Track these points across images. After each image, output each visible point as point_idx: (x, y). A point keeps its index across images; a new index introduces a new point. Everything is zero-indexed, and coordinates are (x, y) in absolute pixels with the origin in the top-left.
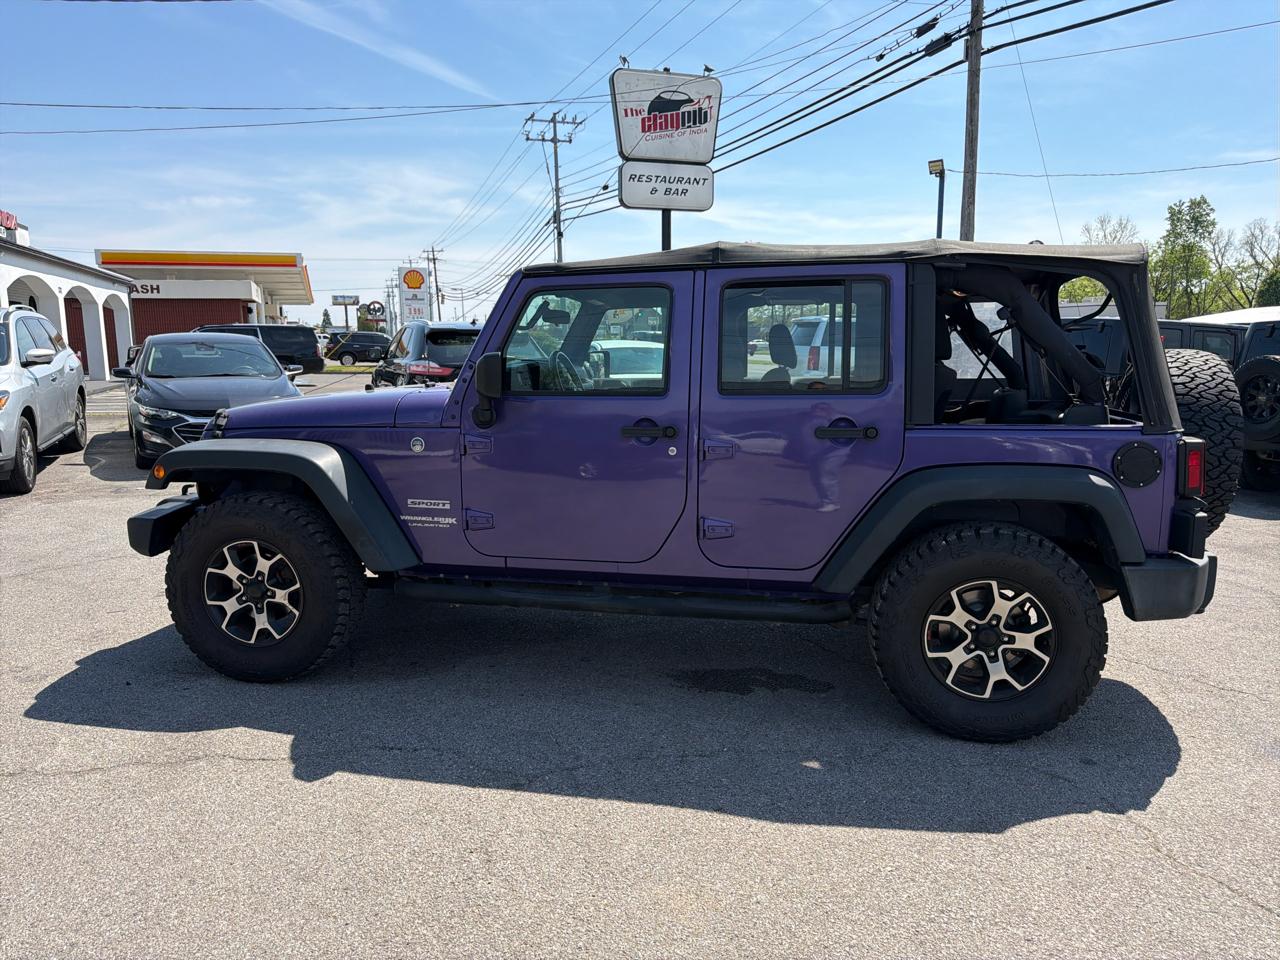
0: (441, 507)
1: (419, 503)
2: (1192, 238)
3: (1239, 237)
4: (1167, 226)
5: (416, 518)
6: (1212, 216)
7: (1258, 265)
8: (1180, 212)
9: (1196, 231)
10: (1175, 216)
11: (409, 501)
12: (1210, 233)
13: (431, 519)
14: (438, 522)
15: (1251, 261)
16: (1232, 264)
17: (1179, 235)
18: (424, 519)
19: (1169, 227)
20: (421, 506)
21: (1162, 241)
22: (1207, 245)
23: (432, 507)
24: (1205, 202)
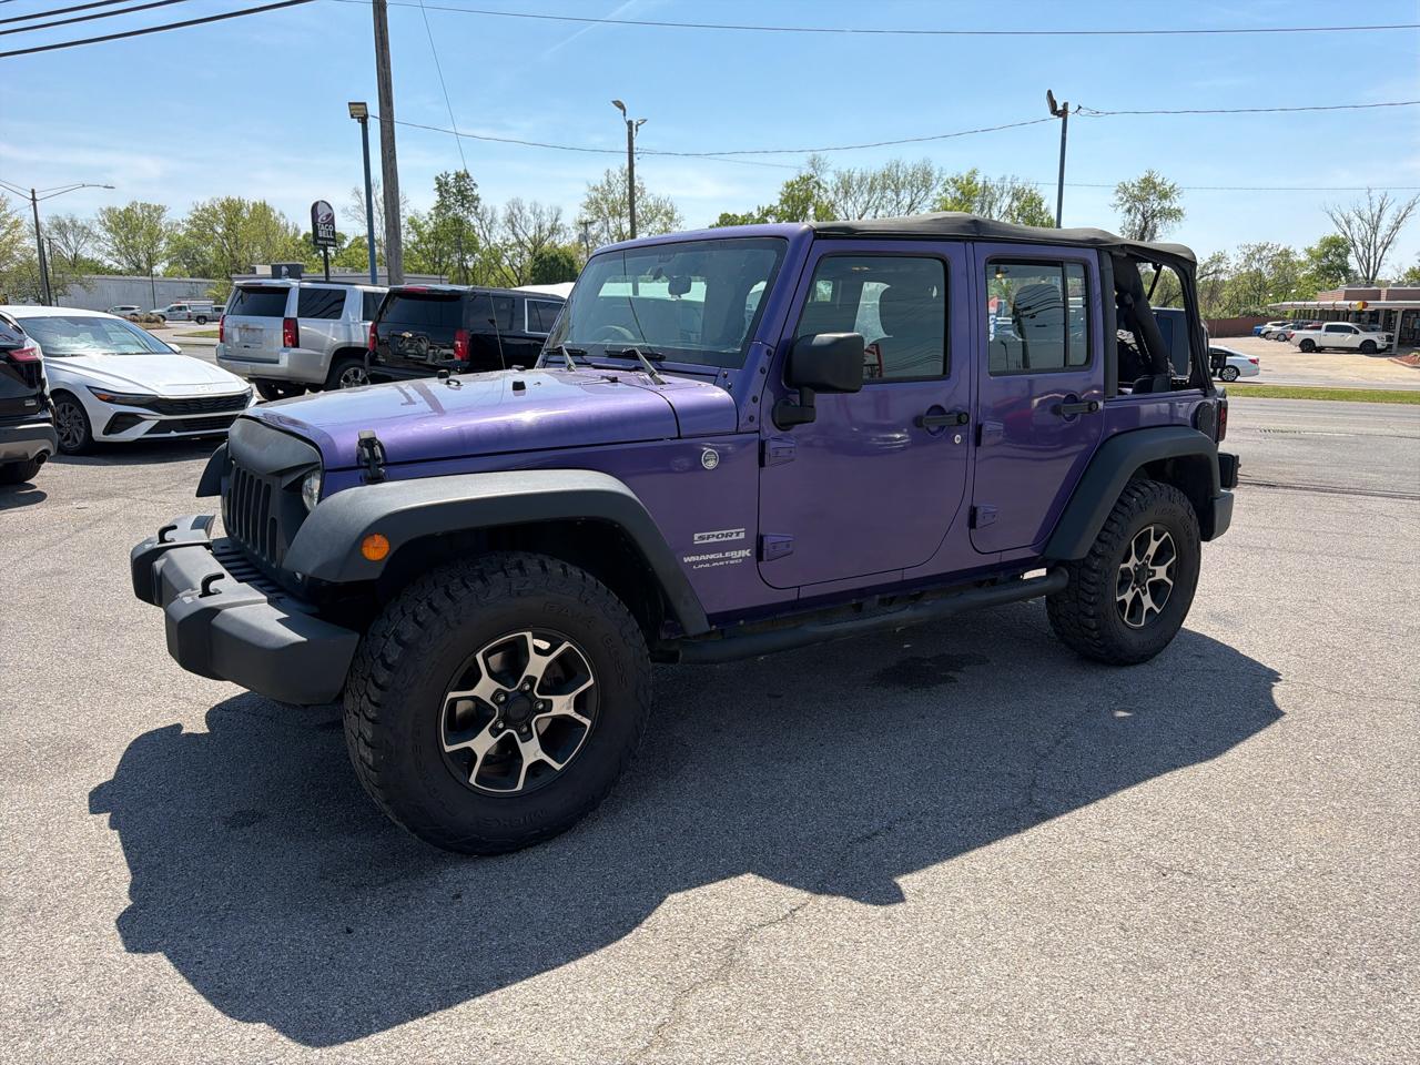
0: (734, 537)
1: (708, 537)
2: (461, 212)
3: (501, 215)
4: (436, 197)
5: (703, 557)
6: (475, 192)
7: (521, 243)
8: (447, 184)
9: (463, 205)
10: (442, 186)
11: (696, 536)
12: (476, 208)
13: (721, 556)
14: (730, 558)
15: (513, 240)
16: (499, 241)
17: (448, 208)
18: (712, 556)
19: (438, 199)
20: (711, 540)
21: (433, 212)
22: (474, 221)
23: (724, 539)
24: (468, 177)
